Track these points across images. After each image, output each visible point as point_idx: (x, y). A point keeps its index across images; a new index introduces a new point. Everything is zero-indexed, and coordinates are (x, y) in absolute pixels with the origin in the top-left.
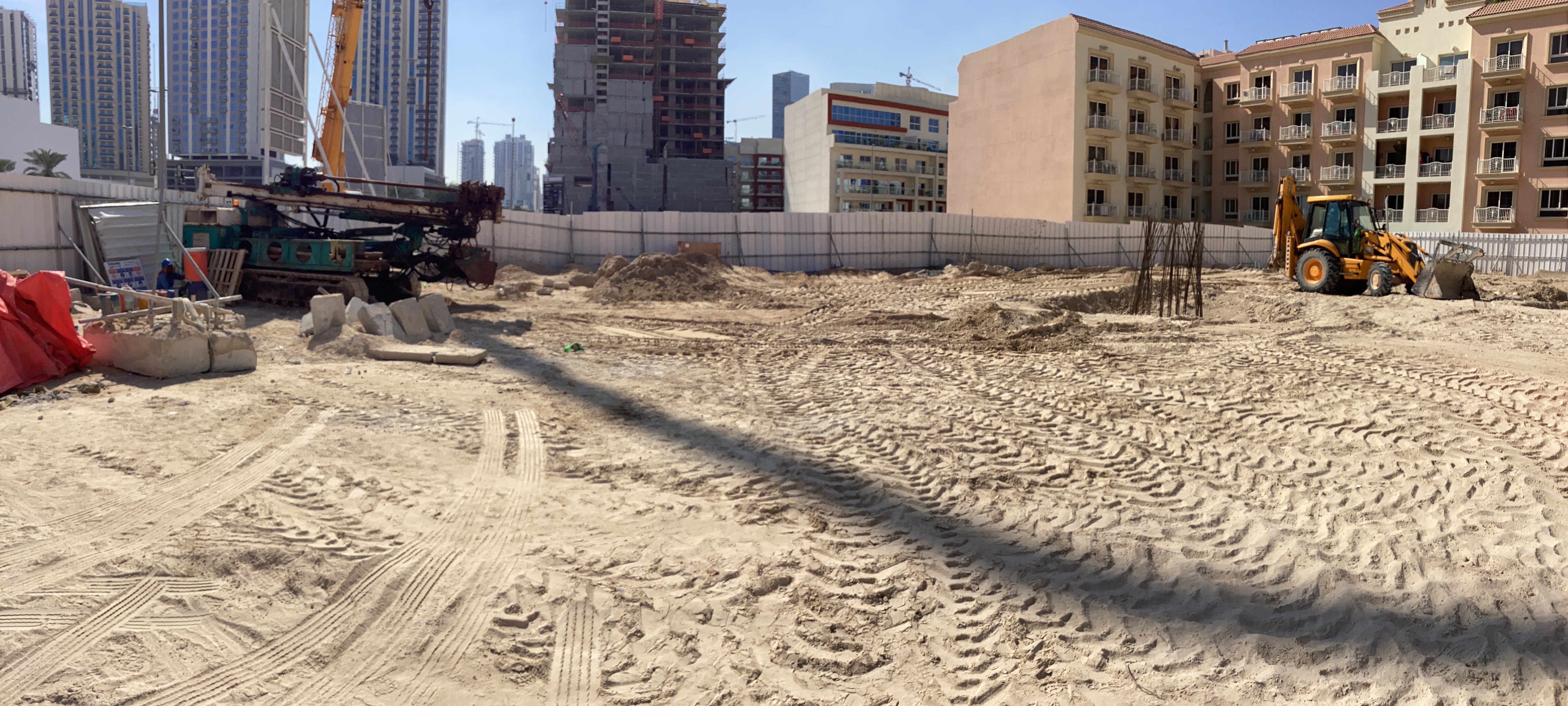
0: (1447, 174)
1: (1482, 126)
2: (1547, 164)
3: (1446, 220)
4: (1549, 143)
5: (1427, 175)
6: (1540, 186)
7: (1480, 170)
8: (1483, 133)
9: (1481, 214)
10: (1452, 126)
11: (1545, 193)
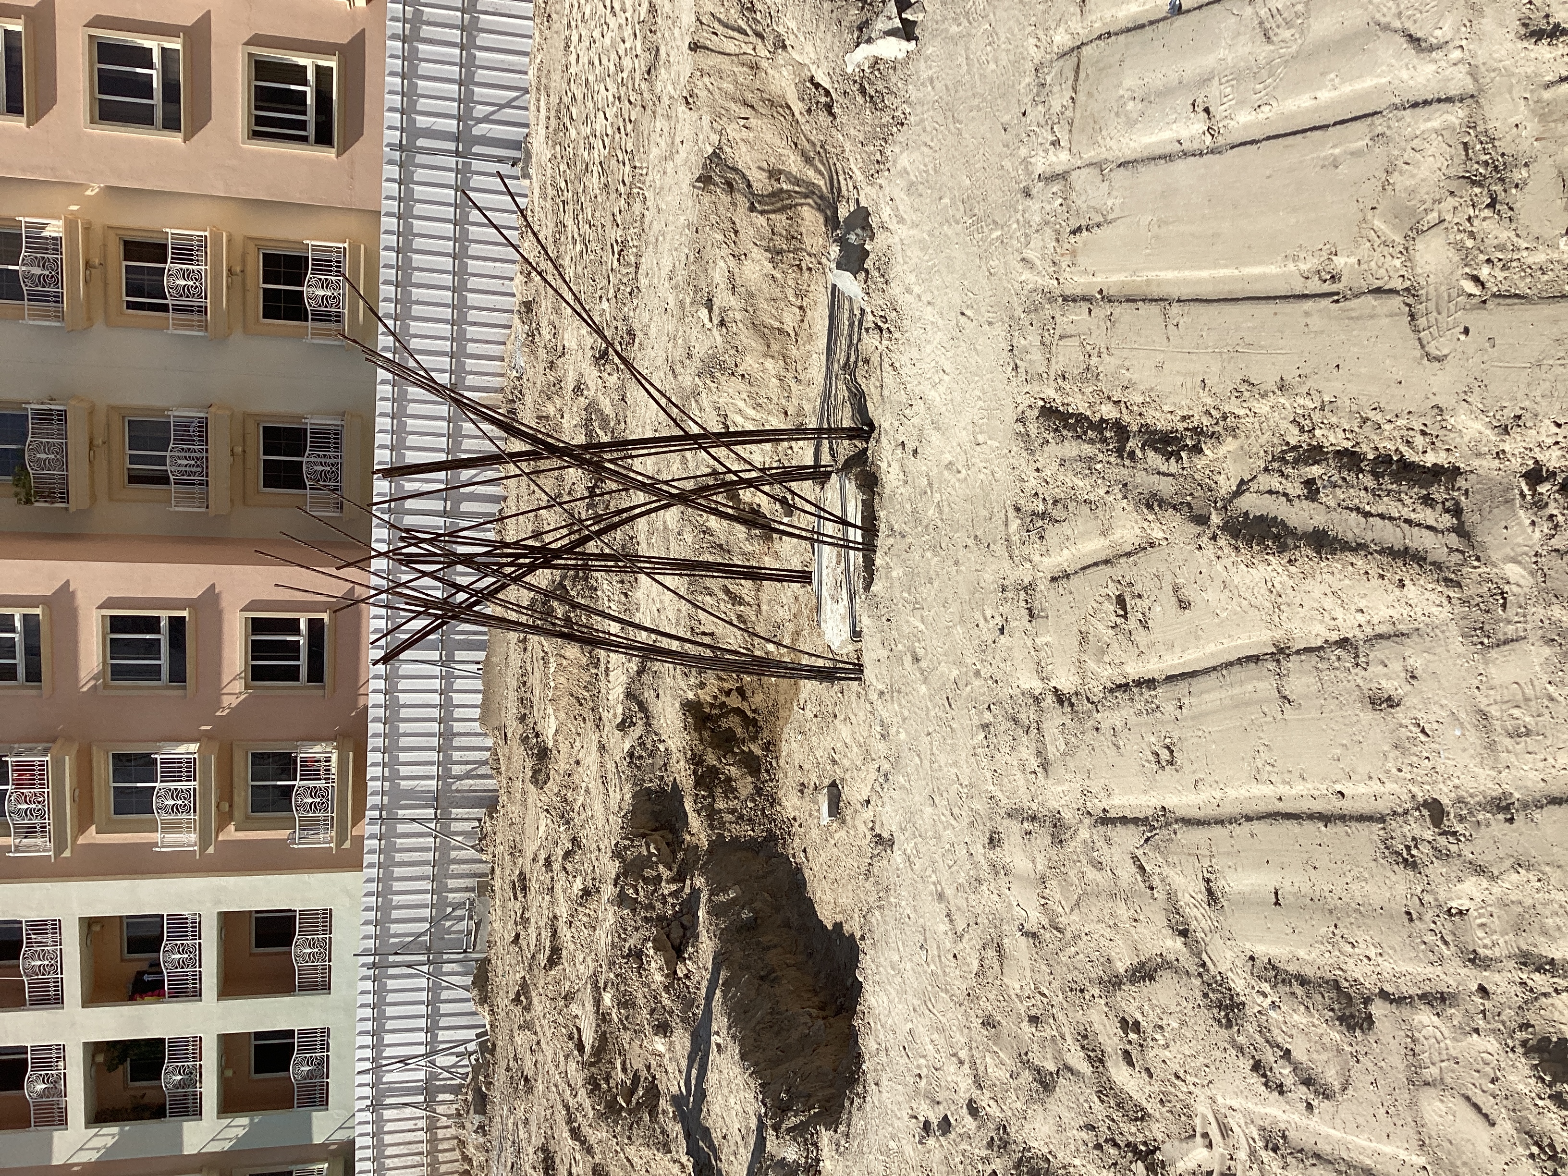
0: (198, 925)
1: (59, 848)
2: (178, 675)
3: (327, 914)
4: (118, 673)
5: (198, 977)
6: (239, 686)
7: (188, 839)
8: (81, 841)
9: (311, 825)
10: (56, 926)
11: (258, 674)
